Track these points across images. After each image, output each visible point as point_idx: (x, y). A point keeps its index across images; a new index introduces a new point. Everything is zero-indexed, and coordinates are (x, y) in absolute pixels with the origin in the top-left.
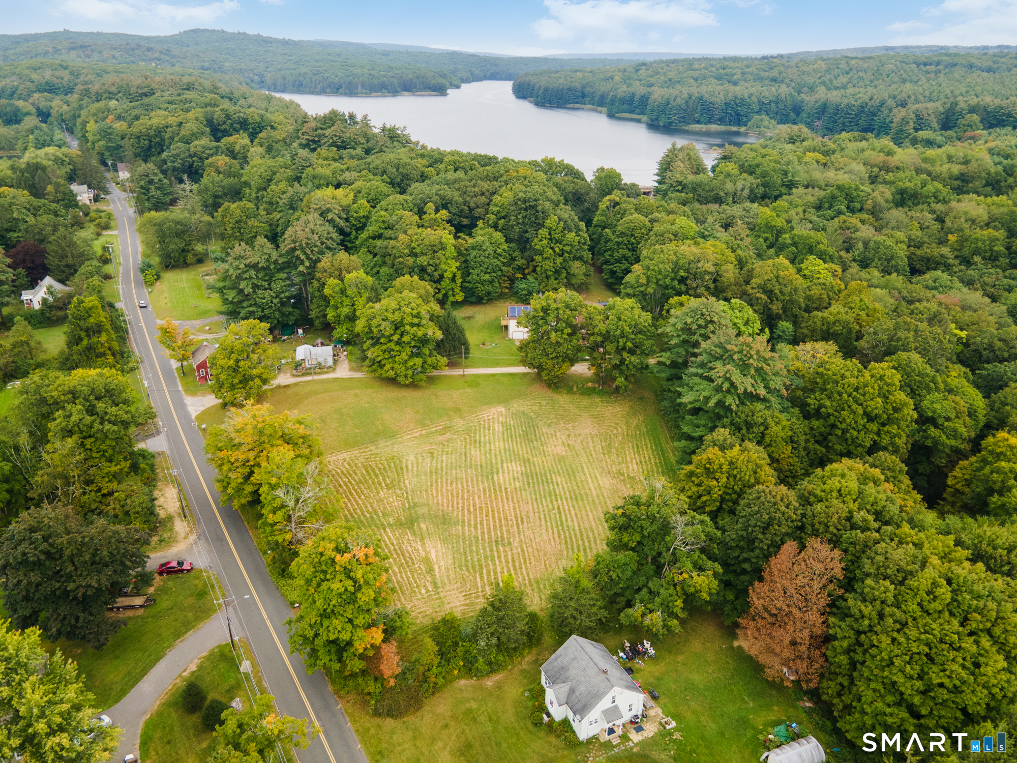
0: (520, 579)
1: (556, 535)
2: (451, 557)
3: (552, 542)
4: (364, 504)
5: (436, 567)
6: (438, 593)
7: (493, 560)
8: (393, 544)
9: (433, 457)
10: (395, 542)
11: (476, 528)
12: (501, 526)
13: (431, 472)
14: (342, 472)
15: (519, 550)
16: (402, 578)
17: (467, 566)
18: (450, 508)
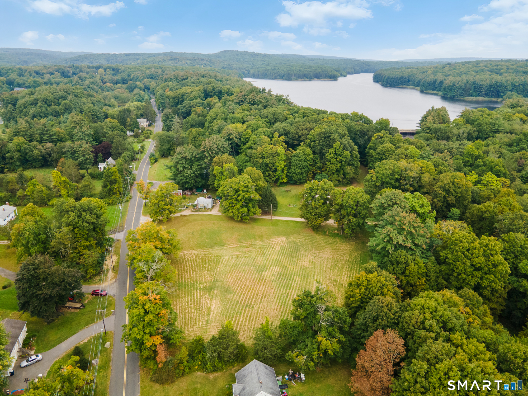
0: (249, 327)
1: (279, 307)
2: (221, 309)
3: (275, 310)
4: (193, 276)
5: (212, 313)
6: (207, 326)
7: (240, 314)
8: (197, 298)
9: (237, 258)
10: (199, 297)
11: (240, 297)
12: (253, 298)
13: (233, 266)
14: (191, 260)
15: (256, 312)
16: (194, 315)
17: (226, 315)
18: (233, 285)
